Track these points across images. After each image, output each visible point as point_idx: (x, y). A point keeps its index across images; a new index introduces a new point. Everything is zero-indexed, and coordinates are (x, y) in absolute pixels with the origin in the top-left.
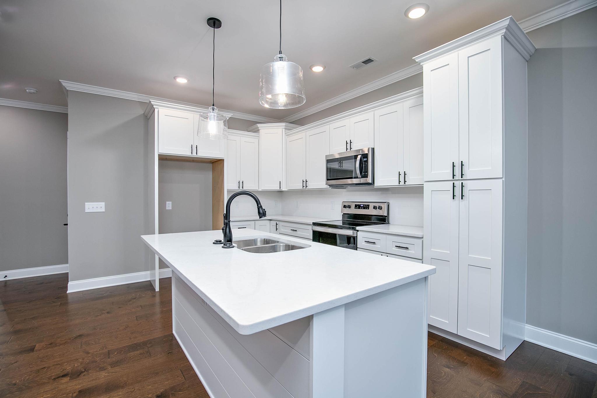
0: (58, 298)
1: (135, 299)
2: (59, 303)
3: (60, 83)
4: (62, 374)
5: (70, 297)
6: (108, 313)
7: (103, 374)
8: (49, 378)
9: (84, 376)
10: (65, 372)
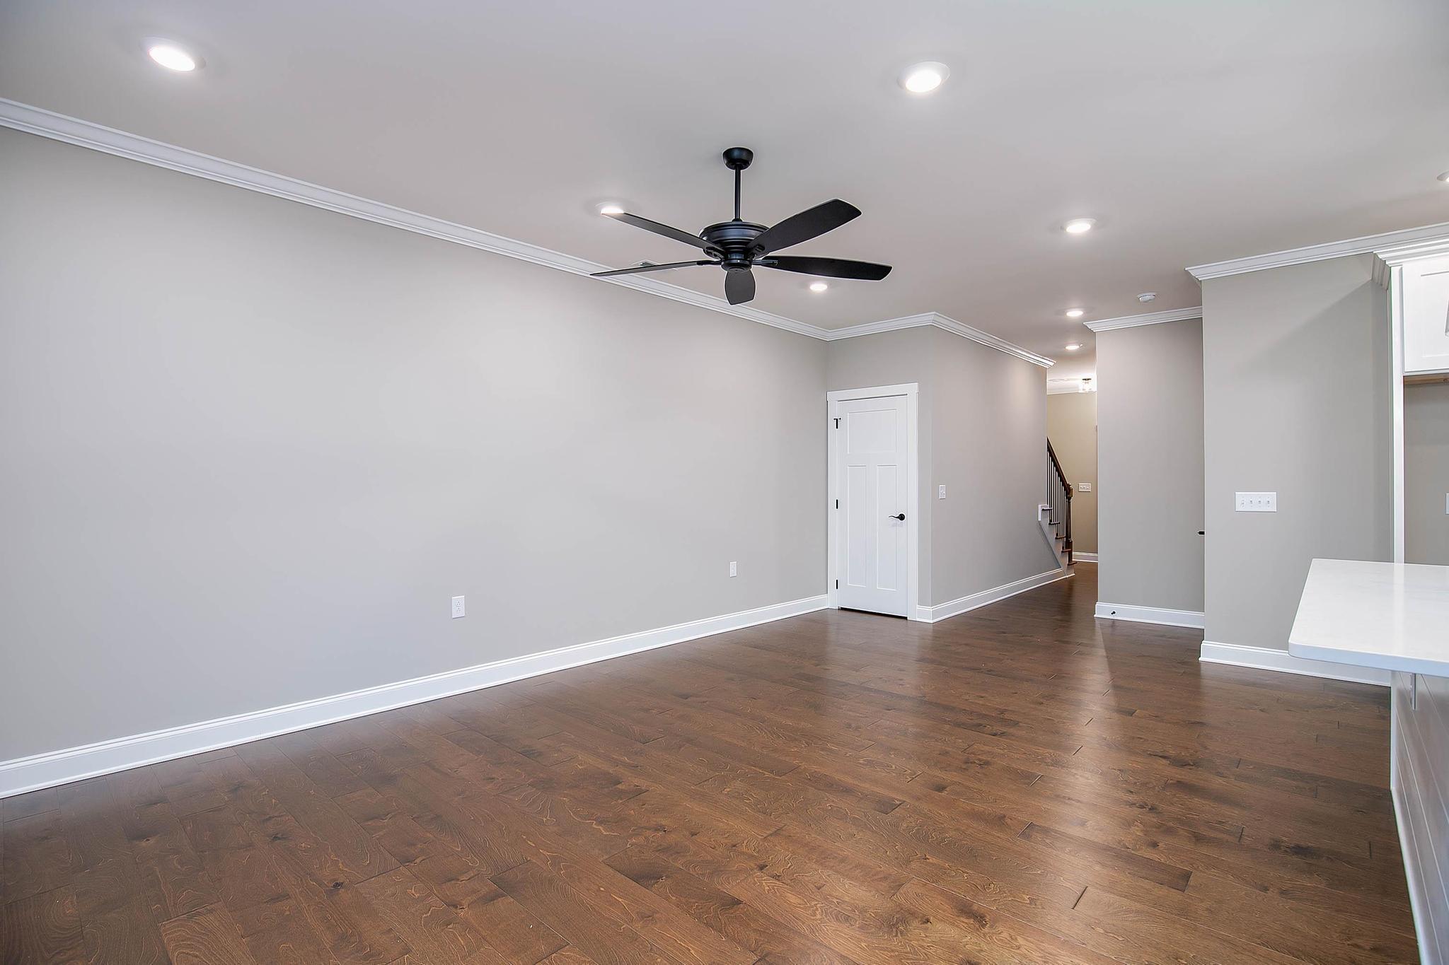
0: (1183, 663)
1: (1331, 707)
2: (1182, 672)
3: (1187, 272)
4: (1161, 754)
5: (1203, 667)
6: (1262, 710)
7: (1220, 780)
8: (1144, 751)
9: (1190, 769)
10: (1166, 754)
